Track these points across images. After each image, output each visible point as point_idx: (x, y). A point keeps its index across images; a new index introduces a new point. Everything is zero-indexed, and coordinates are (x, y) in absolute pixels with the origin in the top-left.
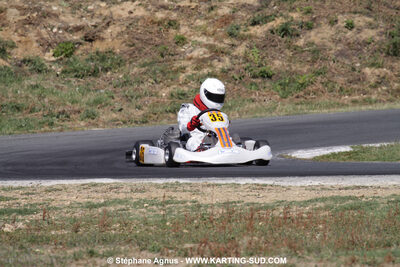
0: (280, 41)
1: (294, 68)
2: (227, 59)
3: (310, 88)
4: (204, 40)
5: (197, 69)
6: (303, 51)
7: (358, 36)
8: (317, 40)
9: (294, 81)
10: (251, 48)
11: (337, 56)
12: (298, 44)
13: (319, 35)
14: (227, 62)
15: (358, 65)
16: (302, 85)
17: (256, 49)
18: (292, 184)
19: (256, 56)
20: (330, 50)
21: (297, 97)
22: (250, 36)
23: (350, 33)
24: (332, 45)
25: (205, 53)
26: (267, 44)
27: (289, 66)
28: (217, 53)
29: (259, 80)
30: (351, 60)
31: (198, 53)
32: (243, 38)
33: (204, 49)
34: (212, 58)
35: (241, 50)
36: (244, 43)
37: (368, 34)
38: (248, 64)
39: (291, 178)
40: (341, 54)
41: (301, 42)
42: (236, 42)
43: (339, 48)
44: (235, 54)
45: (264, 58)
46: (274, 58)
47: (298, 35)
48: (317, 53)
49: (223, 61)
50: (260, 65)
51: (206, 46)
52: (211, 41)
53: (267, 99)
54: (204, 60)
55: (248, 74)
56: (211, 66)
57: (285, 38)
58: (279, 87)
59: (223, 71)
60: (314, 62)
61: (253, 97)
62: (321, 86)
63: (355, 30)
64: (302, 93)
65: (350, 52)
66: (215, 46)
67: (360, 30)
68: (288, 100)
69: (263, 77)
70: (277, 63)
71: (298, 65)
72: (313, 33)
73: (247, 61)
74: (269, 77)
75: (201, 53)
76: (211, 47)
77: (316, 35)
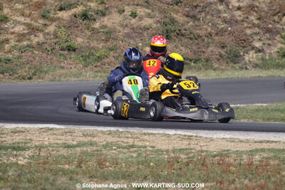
0: (81, 24)
1: (92, 45)
2: (41, 35)
3: (105, 61)
4: (22, 19)
5: (18, 41)
6: (98, 32)
7: (140, 22)
8: (109, 25)
9: (93, 55)
10: (59, 27)
11: (124, 37)
12: (94, 26)
13: (111, 20)
14: (40, 38)
15: (140, 44)
16: (99, 57)
17: (63, 29)
18: (215, 136)
19: (64, 33)
20: (120, 32)
21: (96, 67)
22: (59, 19)
23: (133, 21)
24: (121, 29)
25: (24, 30)
26: (71, 25)
27: (88, 42)
28: (33, 30)
29: (66, 52)
30: (135, 41)
31: (19, 29)
32: (53, 20)
33: (23, 26)
34: (30, 34)
35: (51, 28)
36: (54, 24)
37: (147, 22)
38: (57, 40)
39: (211, 132)
40: (128, 36)
41: (97, 25)
42: (48, 23)
43: (126, 32)
44: (47, 31)
45: (69, 35)
46: (77, 36)
47: (95, 20)
48: (109, 34)
49: (39, 36)
50: (67, 41)
51: (24, 24)
52: (28, 20)
53: (73, 67)
54: (23, 35)
55: (57, 47)
56: (29, 39)
57: (85, 22)
58: (81, 58)
59: (38, 44)
60: (107, 40)
61: (62, 64)
62: (113, 59)
63: (137, 18)
64: (99, 64)
65: (134, 35)
66: (31, 25)
67: (141, 19)
68: (89, 68)
69: (69, 50)
70: (80, 40)
71: (95, 42)
72: (105, 19)
73: (57, 37)
74: (74, 50)
75: (21, 29)
76: (28, 25)
77: (108, 21)
